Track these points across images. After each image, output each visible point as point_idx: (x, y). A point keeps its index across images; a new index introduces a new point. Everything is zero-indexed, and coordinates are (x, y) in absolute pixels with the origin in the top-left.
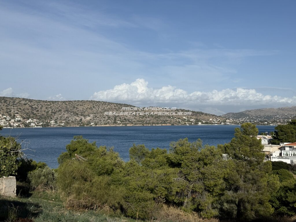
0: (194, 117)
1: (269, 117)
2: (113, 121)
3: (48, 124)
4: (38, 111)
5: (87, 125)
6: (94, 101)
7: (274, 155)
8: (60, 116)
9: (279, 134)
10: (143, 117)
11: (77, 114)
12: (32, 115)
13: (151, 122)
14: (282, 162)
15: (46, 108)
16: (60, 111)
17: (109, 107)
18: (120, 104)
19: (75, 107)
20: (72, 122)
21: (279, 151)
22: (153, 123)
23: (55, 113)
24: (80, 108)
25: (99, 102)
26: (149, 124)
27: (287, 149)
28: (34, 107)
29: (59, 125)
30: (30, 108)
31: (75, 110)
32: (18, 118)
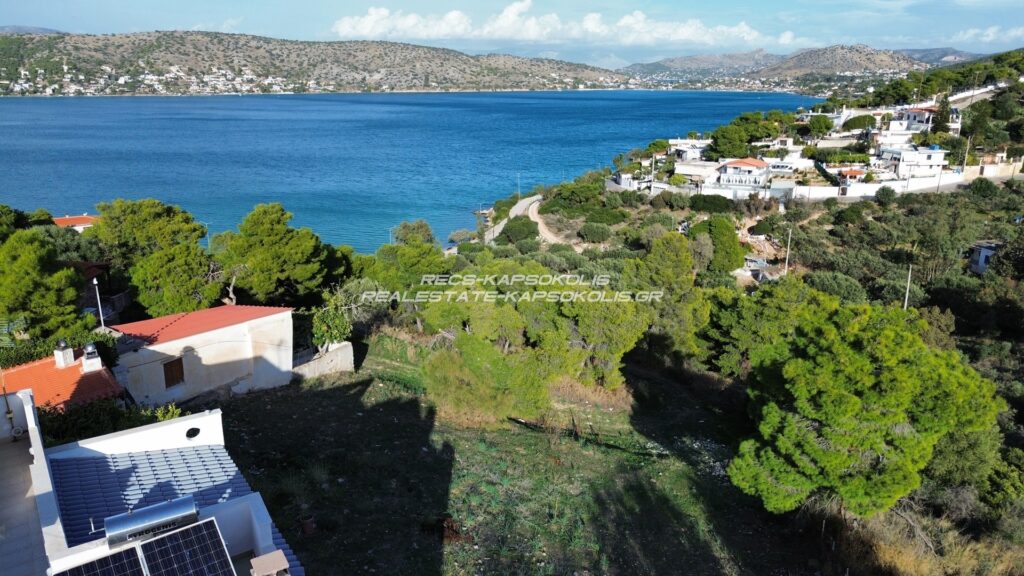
0: (571, 74)
2: (423, 83)
3: (303, 88)
4: (282, 61)
5: (376, 89)
6: (386, 43)
8: (324, 71)
10: (479, 74)
11: (356, 68)
12: (272, 70)
13: (493, 84)
14: (719, 196)
15: (298, 55)
16: (323, 61)
17: (414, 53)
18: (434, 49)
19: (350, 54)
20: (349, 83)
22: (497, 87)
23: (315, 66)
24: (361, 56)
25: (396, 43)
26: (489, 87)
28: (274, 52)
29: (325, 90)
30: (267, 54)
31: (351, 60)
32: (248, 74)
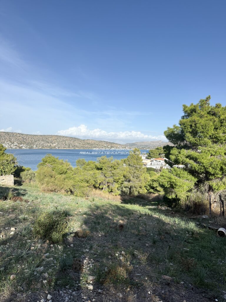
0: (110, 145)
1: (146, 146)
2: (68, 146)
3: (32, 147)
4: (26, 140)
5: (54, 148)
6: (58, 136)
7: (148, 165)
8: (39, 143)
9: (151, 154)
10: (84, 144)
11: (48, 142)
12: (23, 142)
14: (152, 168)
15: (31, 139)
16: (39, 140)
17: (66, 139)
18: (72, 138)
19: (47, 138)
20: (46, 146)
21: (151, 163)
22: (89, 148)
23: (36, 141)
24: (50, 139)
25: (61, 136)
26: (87, 148)
27: (154, 161)
28: (24, 138)
29: (38, 148)
30: (22, 138)
31: (47, 140)
32: (16, 143)
